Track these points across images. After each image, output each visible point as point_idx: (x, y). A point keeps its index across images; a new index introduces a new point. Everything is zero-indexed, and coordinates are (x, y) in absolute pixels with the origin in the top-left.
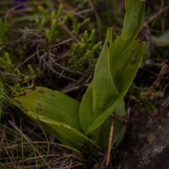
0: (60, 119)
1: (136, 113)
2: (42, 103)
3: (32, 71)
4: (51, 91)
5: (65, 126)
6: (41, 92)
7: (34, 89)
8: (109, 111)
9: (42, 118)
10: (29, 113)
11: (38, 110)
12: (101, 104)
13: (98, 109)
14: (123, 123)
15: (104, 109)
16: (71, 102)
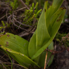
0: (18, 50)
1: (60, 48)
2: (8, 41)
3: (4, 24)
4: (14, 35)
5: (21, 54)
6: (8, 36)
7: (4, 34)
8: (45, 47)
9: (9, 50)
10: (2, 47)
11: (7, 46)
12: (40, 43)
13: (39, 46)
14: (52, 54)
15: (42, 46)
16: (24, 41)
